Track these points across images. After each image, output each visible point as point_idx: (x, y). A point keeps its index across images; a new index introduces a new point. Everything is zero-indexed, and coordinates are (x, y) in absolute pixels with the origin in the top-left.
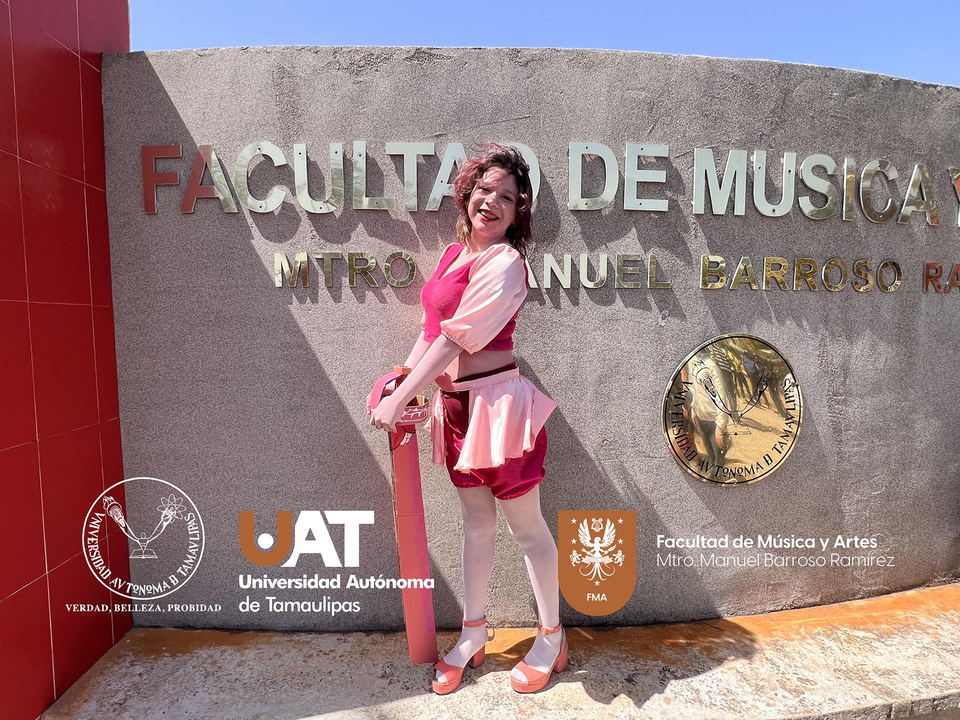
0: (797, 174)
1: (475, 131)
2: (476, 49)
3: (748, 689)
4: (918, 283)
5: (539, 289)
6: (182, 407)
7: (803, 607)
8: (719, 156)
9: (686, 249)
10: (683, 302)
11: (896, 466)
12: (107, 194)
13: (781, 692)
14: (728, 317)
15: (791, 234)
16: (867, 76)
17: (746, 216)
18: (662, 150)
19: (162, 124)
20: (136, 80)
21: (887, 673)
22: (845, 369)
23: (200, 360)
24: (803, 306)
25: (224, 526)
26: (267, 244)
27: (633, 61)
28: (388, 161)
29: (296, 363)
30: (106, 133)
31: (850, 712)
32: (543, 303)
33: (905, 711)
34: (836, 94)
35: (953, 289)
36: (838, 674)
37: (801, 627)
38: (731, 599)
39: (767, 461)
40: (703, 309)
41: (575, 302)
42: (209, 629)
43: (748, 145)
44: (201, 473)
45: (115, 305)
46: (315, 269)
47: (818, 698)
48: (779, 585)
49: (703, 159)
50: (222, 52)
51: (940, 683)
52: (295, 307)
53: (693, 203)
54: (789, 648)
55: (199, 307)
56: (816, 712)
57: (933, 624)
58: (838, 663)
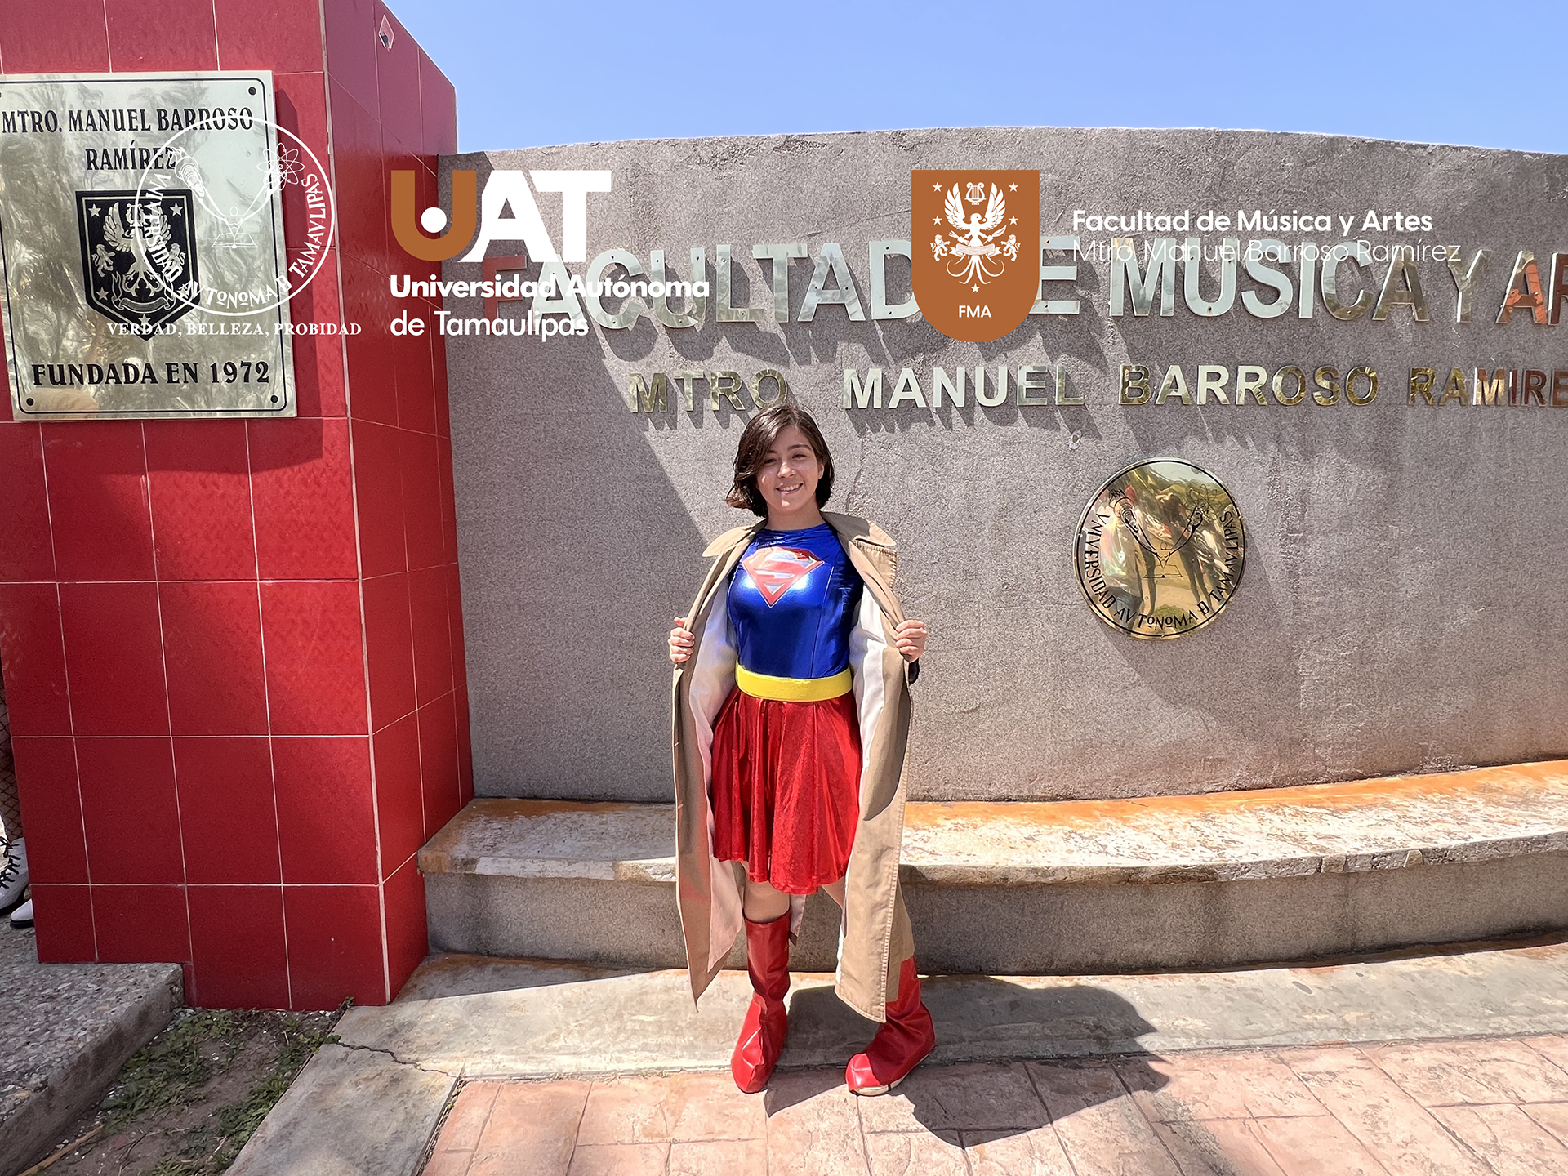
0: (1239, 264)
1: (853, 228)
2: (853, 133)
3: (1164, 846)
4: (1401, 394)
5: (928, 408)
6: (527, 550)
7: (1250, 789)
8: (1141, 247)
9: (1102, 357)
10: (1098, 420)
11: (1372, 621)
13: (1199, 848)
14: (1154, 438)
15: (1233, 337)
16: (1331, 140)
17: (1175, 317)
18: (1071, 242)
21: (1330, 837)
22: (1304, 501)
23: (547, 497)
24: (1248, 424)
26: (620, 364)
27: (1037, 137)
28: (756, 266)
29: (653, 498)
31: (1272, 861)
32: (932, 424)
33: (1338, 865)
34: (1290, 164)
35: (1450, 401)
36: (1270, 837)
37: (1242, 804)
38: (1159, 775)
40: (1123, 428)
41: (970, 422)
42: (558, 799)
44: (548, 624)
45: (452, 436)
46: (674, 391)
47: (1237, 853)
48: (1221, 760)
49: (1122, 250)
50: (570, 150)
51: (1386, 844)
52: (651, 434)
53: (1110, 303)
54: (1221, 819)
55: (546, 437)
56: (1234, 861)
57: (1406, 804)
58: (1274, 830)
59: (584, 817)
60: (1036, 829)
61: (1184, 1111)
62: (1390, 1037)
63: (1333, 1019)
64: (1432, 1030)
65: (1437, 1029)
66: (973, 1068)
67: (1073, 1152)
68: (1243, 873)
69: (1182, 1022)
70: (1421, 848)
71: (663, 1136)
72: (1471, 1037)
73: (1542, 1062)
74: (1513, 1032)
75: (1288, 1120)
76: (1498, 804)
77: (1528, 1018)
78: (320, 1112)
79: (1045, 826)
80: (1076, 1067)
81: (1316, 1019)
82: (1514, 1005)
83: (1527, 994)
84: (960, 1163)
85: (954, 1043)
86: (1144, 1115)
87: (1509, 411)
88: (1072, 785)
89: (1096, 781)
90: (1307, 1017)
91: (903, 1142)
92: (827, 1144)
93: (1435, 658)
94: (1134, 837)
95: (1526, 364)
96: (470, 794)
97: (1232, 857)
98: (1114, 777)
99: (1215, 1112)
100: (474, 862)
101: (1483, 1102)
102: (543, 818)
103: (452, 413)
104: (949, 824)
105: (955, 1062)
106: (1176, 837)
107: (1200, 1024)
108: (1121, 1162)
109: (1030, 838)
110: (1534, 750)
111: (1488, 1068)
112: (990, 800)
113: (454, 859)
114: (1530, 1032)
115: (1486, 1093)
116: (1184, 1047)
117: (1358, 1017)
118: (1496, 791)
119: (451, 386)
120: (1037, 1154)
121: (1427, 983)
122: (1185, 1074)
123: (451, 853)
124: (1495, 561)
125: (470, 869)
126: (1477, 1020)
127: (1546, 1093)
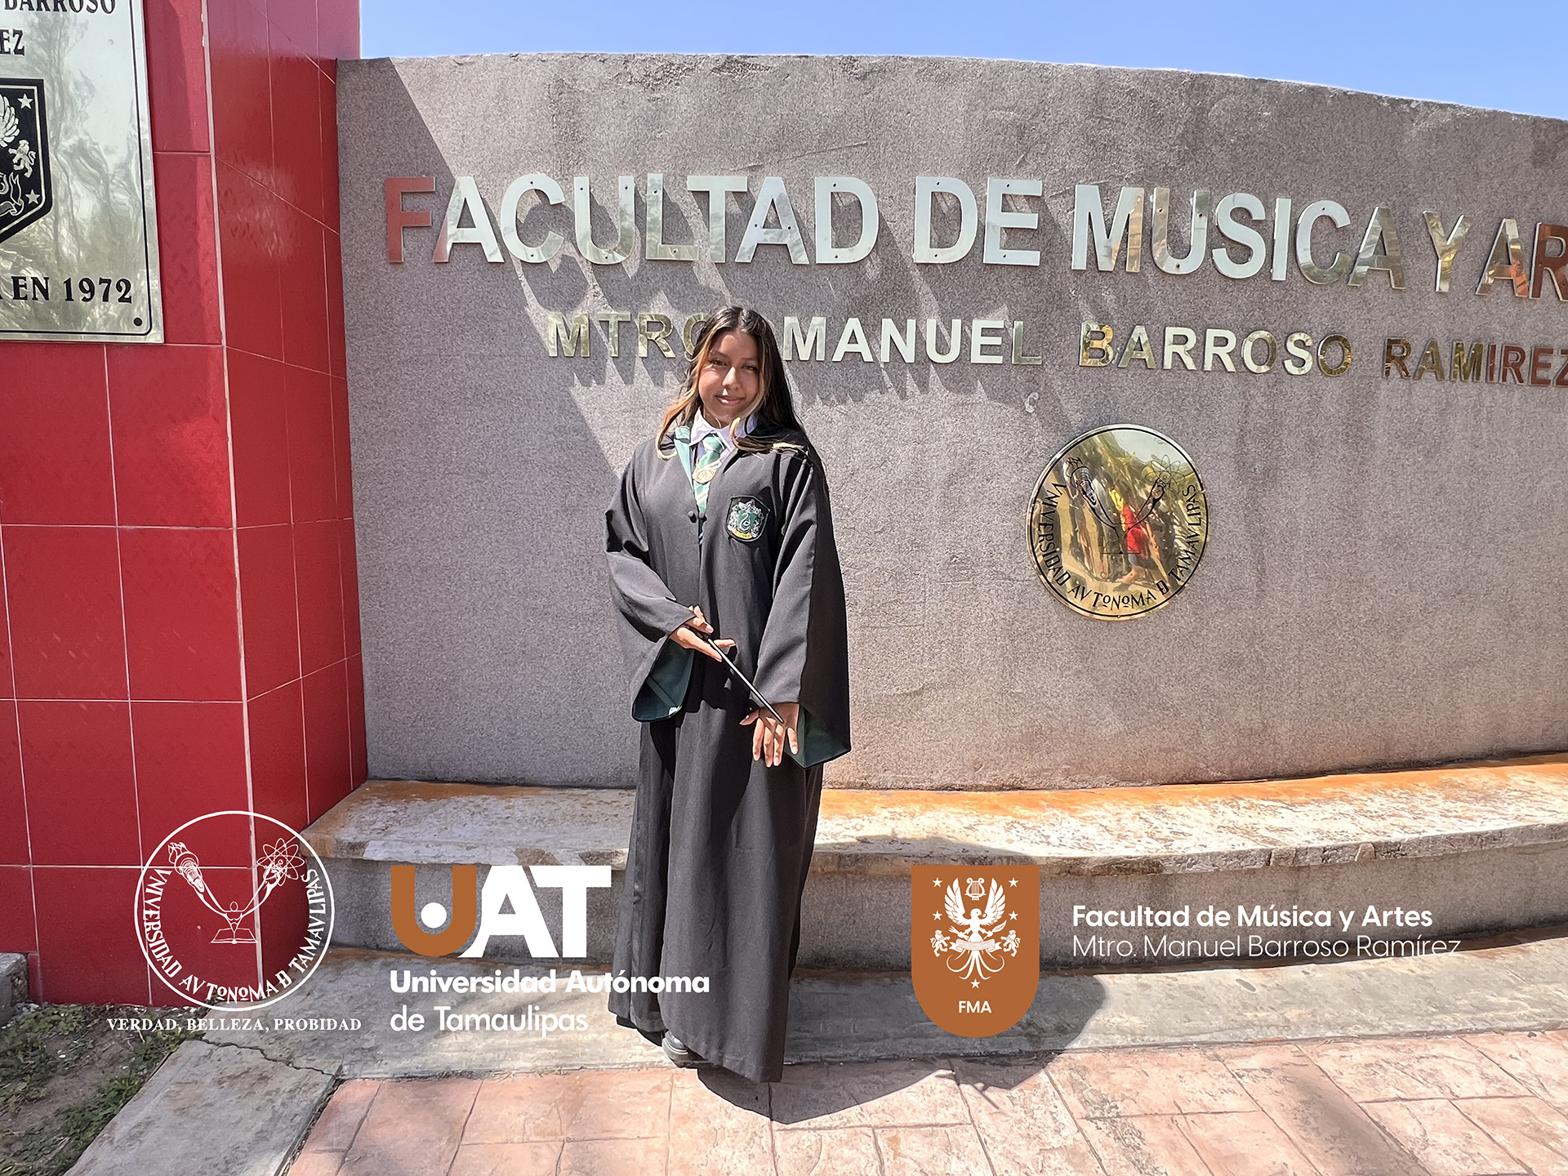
0: (1210, 221)
1: (798, 161)
2: (801, 57)
4: (1375, 366)
5: (876, 361)
6: (431, 506)
8: (1108, 194)
10: (1057, 383)
12: (342, 238)
13: (1145, 840)
14: (1115, 404)
15: (1202, 297)
16: (1311, 89)
17: (1142, 273)
18: (1034, 187)
19: (411, 150)
20: (378, 94)
21: (1282, 830)
23: (455, 448)
24: (1215, 392)
25: (481, 654)
27: (999, 71)
28: (690, 199)
29: (572, 452)
30: (341, 161)
31: (1219, 854)
33: (1287, 858)
34: (1266, 114)
35: (1426, 375)
36: (1221, 829)
39: (1161, 590)
40: (1083, 392)
42: (461, 782)
43: (1145, 181)
44: (453, 589)
45: (349, 377)
46: (597, 334)
47: (1185, 844)
49: (1087, 197)
50: (485, 60)
51: (1339, 837)
53: (1072, 255)
54: (1173, 811)
55: (455, 381)
56: (1180, 853)
57: (1364, 798)
58: (1226, 822)
59: (488, 801)
60: (977, 818)
61: (1112, 1107)
62: (1330, 1034)
63: (1274, 1017)
64: (1373, 1027)
65: (1378, 1027)
66: (895, 1066)
67: (991, 1148)
68: (1190, 866)
69: (1119, 1019)
70: (1374, 841)
71: (556, 1134)
72: (1412, 1035)
73: (1480, 1059)
74: (1454, 1029)
75: (1217, 1116)
76: (1458, 799)
77: (1471, 1016)
78: (176, 1111)
79: (987, 816)
80: (1004, 1065)
81: (1256, 1016)
82: (1458, 1003)
83: (1473, 992)
84: (872, 1159)
85: (878, 1040)
86: (1069, 1111)
87: (1486, 387)
88: (1019, 774)
89: (1047, 770)
90: (1248, 1014)
91: (814, 1139)
92: (733, 1141)
93: (1403, 647)
94: (1079, 828)
95: (1506, 340)
96: (363, 775)
97: (1179, 848)
98: (1064, 766)
99: (1143, 1108)
100: (362, 845)
101: (1416, 1097)
102: (444, 801)
103: (348, 351)
104: (885, 813)
105: (877, 1059)
106: (1123, 828)
107: (1136, 1021)
108: (1041, 1158)
109: (970, 828)
110: (1500, 746)
111: (1425, 1065)
112: (931, 789)
113: (339, 842)
114: (1471, 1029)
115: (1421, 1088)
116: (1118, 1044)
117: (1300, 1015)
118: (1458, 786)
119: (348, 321)
120: (955, 1151)
121: (1373, 982)
122: (1117, 1071)
123: (336, 836)
124: (1466, 547)
125: (358, 854)
126: (1419, 1018)
127: (1481, 1088)
